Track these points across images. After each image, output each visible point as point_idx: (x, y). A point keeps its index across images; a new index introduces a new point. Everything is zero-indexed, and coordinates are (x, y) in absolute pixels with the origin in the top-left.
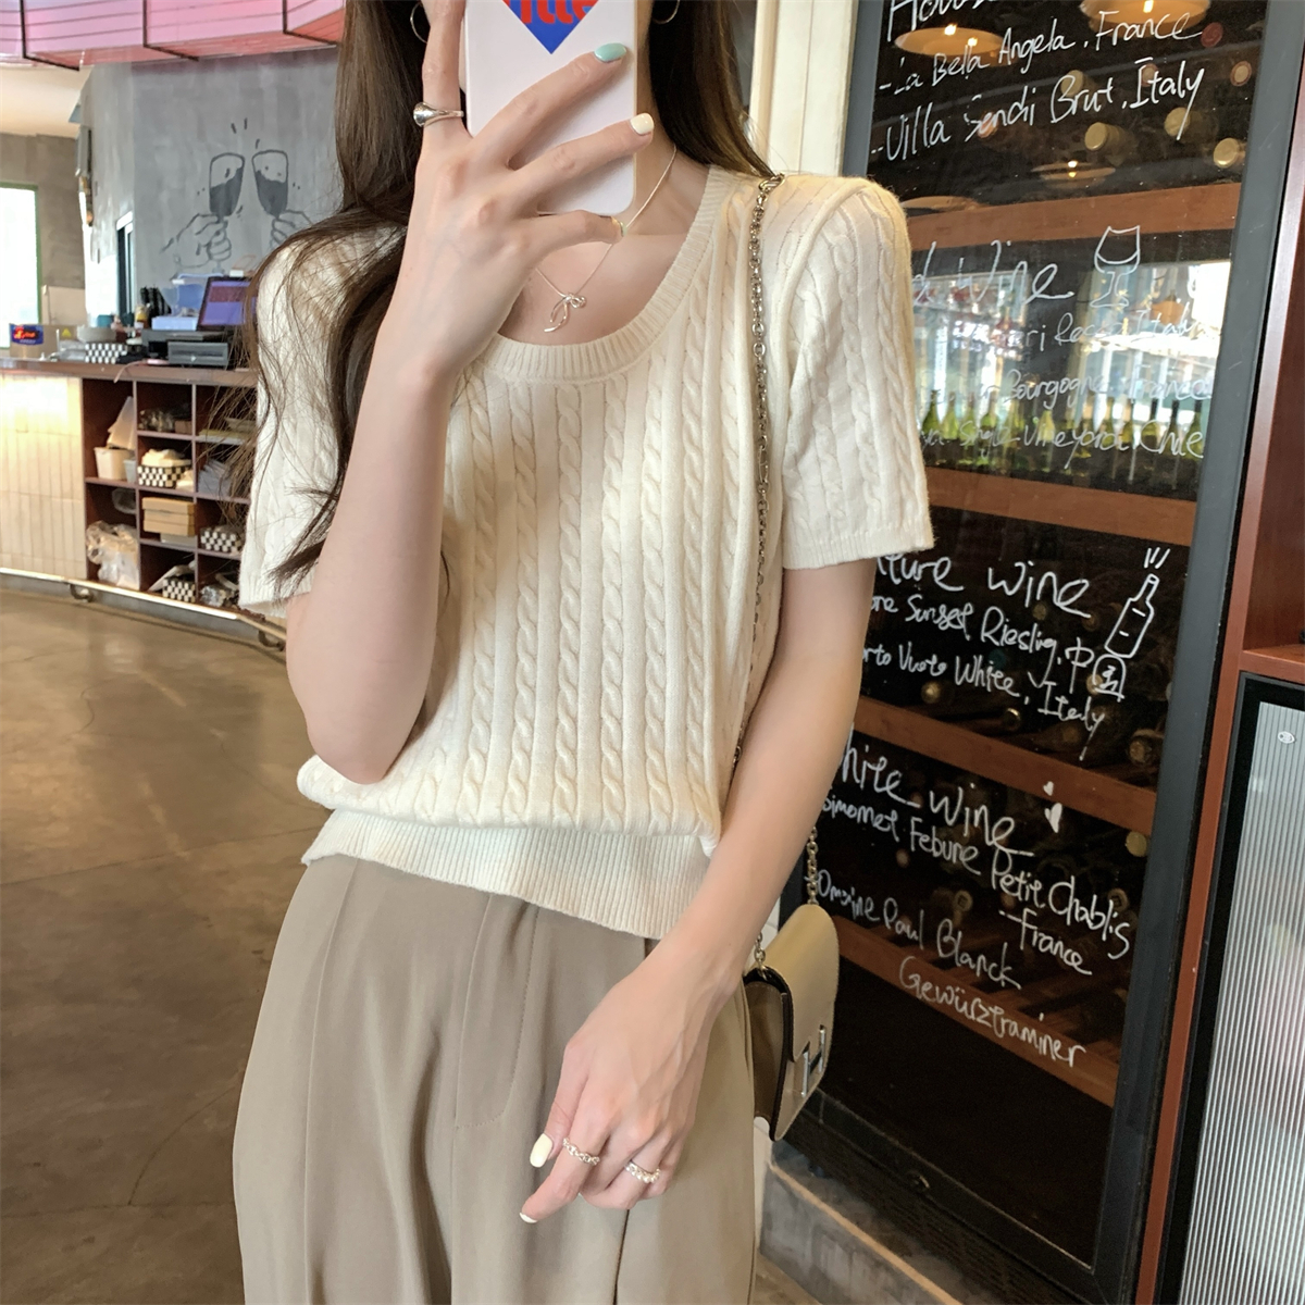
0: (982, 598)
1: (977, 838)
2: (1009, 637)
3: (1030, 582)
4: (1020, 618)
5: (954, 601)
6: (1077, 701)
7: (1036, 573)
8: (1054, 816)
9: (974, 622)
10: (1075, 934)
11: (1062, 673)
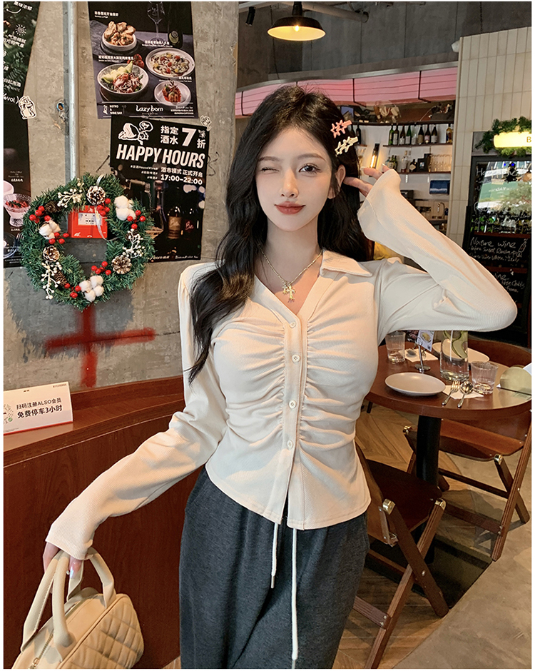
0: (497, 247)
2: (501, 252)
3: (504, 244)
4: (503, 249)
5: (492, 248)
6: (514, 258)
7: (506, 243)
8: (512, 273)
9: (495, 251)
10: (516, 287)
11: (511, 256)
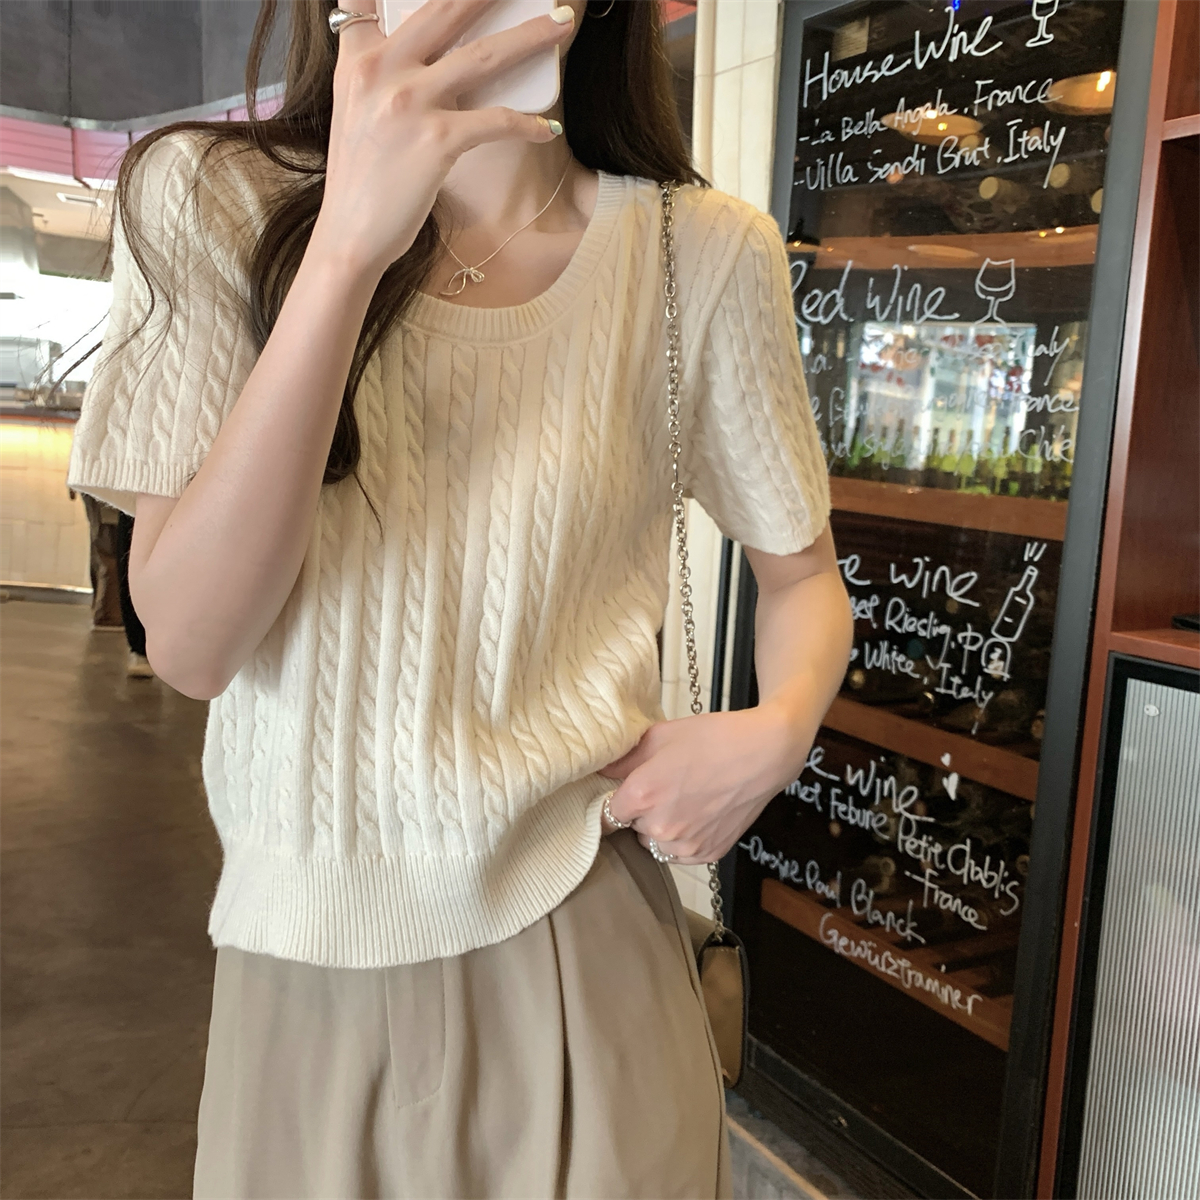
0: (886, 591)
1: (887, 805)
2: (910, 625)
5: (862, 594)
6: (969, 682)
7: (931, 567)
9: (879, 612)
10: (972, 894)
11: (955, 656)
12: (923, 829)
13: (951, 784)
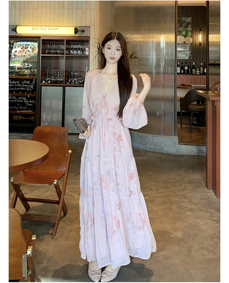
1: (23, 99)
2: (24, 86)
3: (25, 82)
6: (30, 89)
9: (21, 85)
10: (31, 103)
11: (28, 87)
12: (26, 100)
13: (29, 96)
